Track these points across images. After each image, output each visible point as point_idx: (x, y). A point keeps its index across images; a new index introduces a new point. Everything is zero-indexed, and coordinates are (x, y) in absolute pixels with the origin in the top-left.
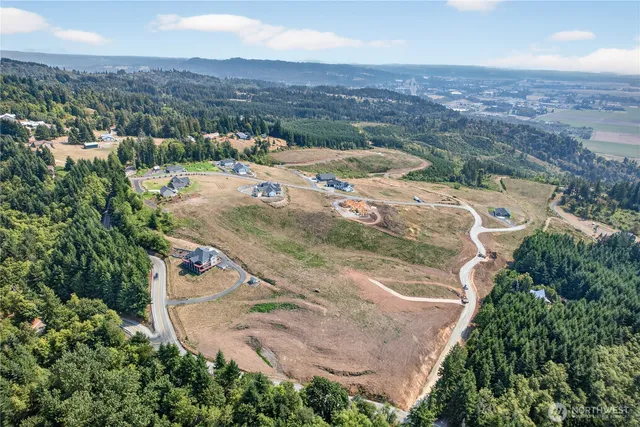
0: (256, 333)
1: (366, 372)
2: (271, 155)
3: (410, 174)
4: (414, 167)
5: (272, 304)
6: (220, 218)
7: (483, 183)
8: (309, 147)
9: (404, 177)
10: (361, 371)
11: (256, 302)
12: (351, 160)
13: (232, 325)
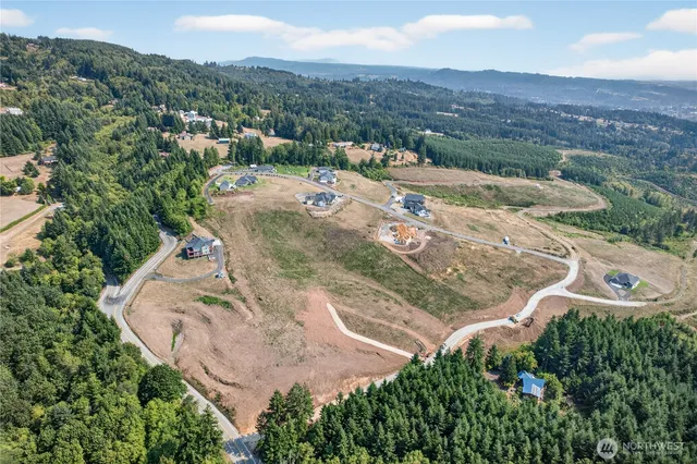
0: (186, 319)
1: (234, 385)
2: (389, 169)
3: (560, 214)
4: (577, 207)
5: (216, 299)
6: (249, 216)
7: (665, 243)
8: (447, 167)
9: (550, 217)
10: (230, 381)
11: (207, 294)
12: (489, 188)
13: (174, 307)
